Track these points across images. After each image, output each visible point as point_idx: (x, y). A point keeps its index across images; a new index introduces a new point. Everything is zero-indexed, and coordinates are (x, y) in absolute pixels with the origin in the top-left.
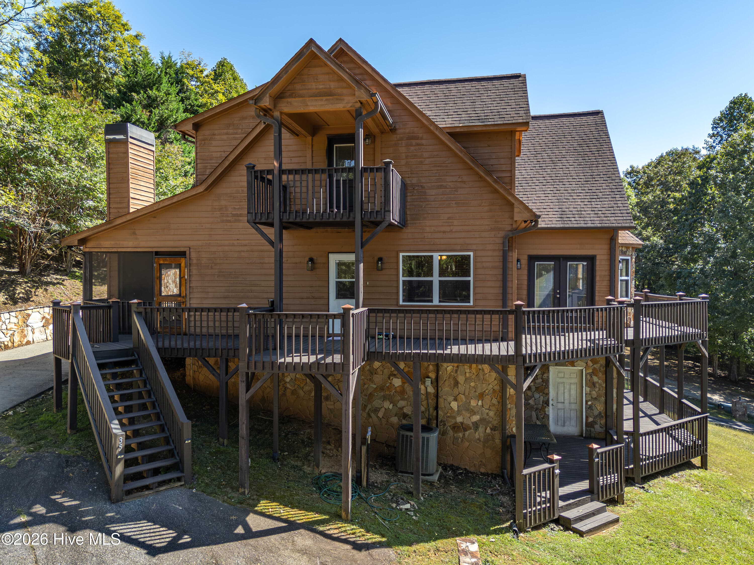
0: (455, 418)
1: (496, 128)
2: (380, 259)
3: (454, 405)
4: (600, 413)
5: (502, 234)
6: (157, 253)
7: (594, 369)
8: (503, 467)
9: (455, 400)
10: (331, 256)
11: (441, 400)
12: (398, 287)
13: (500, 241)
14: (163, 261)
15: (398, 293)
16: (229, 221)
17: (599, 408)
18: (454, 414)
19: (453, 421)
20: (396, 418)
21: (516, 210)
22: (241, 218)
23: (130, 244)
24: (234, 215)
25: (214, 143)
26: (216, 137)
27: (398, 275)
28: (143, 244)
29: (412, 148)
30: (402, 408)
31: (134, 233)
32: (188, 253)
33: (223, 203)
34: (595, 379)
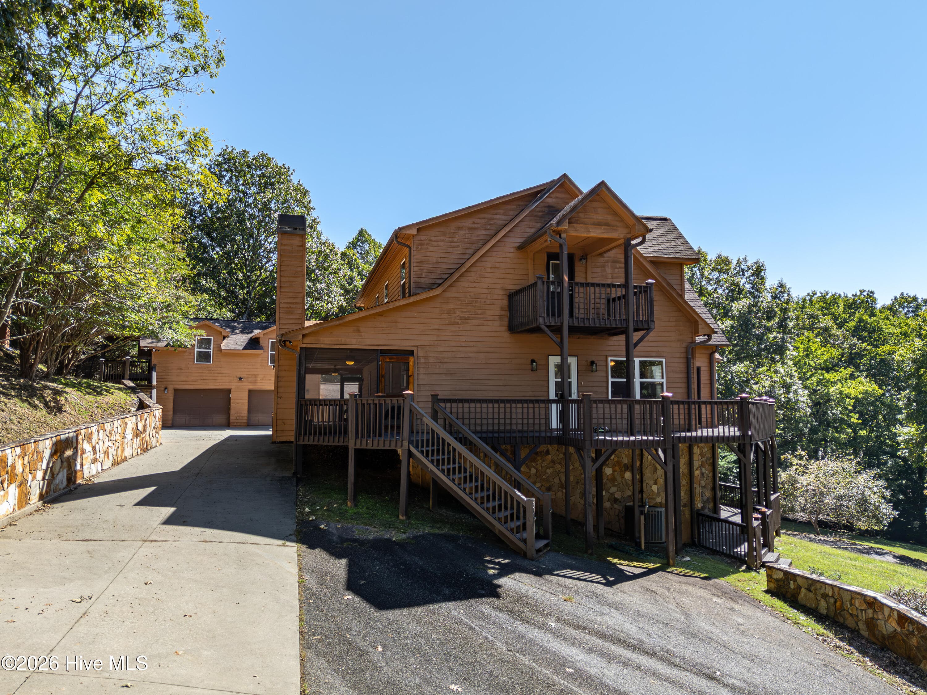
0: (655, 499)
1: (676, 260)
2: (592, 363)
3: (655, 488)
4: (708, 499)
5: (685, 345)
6: (382, 351)
7: (702, 462)
8: (692, 538)
9: (655, 483)
10: (550, 358)
11: (644, 484)
12: (607, 388)
13: (683, 350)
14: (390, 359)
15: (608, 392)
16: (457, 323)
17: (707, 494)
18: (654, 497)
19: (654, 502)
20: (609, 503)
21: (700, 326)
22: (469, 321)
23: (354, 341)
24: (461, 318)
25: (431, 248)
26: (433, 243)
27: (607, 377)
28: (368, 342)
29: (616, 270)
30: (613, 494)
31: (358, 331)
32: (415, 352)
33: (451, 306)
34: (704, 470)
